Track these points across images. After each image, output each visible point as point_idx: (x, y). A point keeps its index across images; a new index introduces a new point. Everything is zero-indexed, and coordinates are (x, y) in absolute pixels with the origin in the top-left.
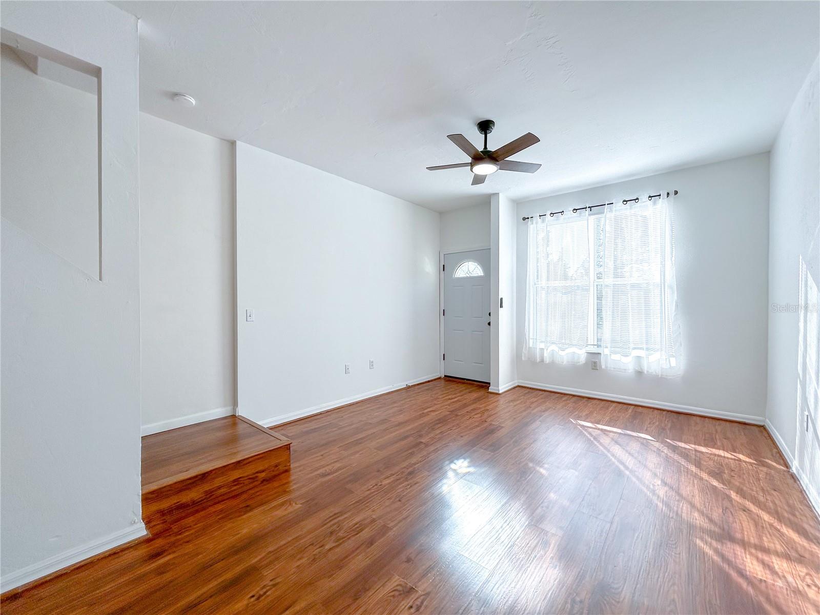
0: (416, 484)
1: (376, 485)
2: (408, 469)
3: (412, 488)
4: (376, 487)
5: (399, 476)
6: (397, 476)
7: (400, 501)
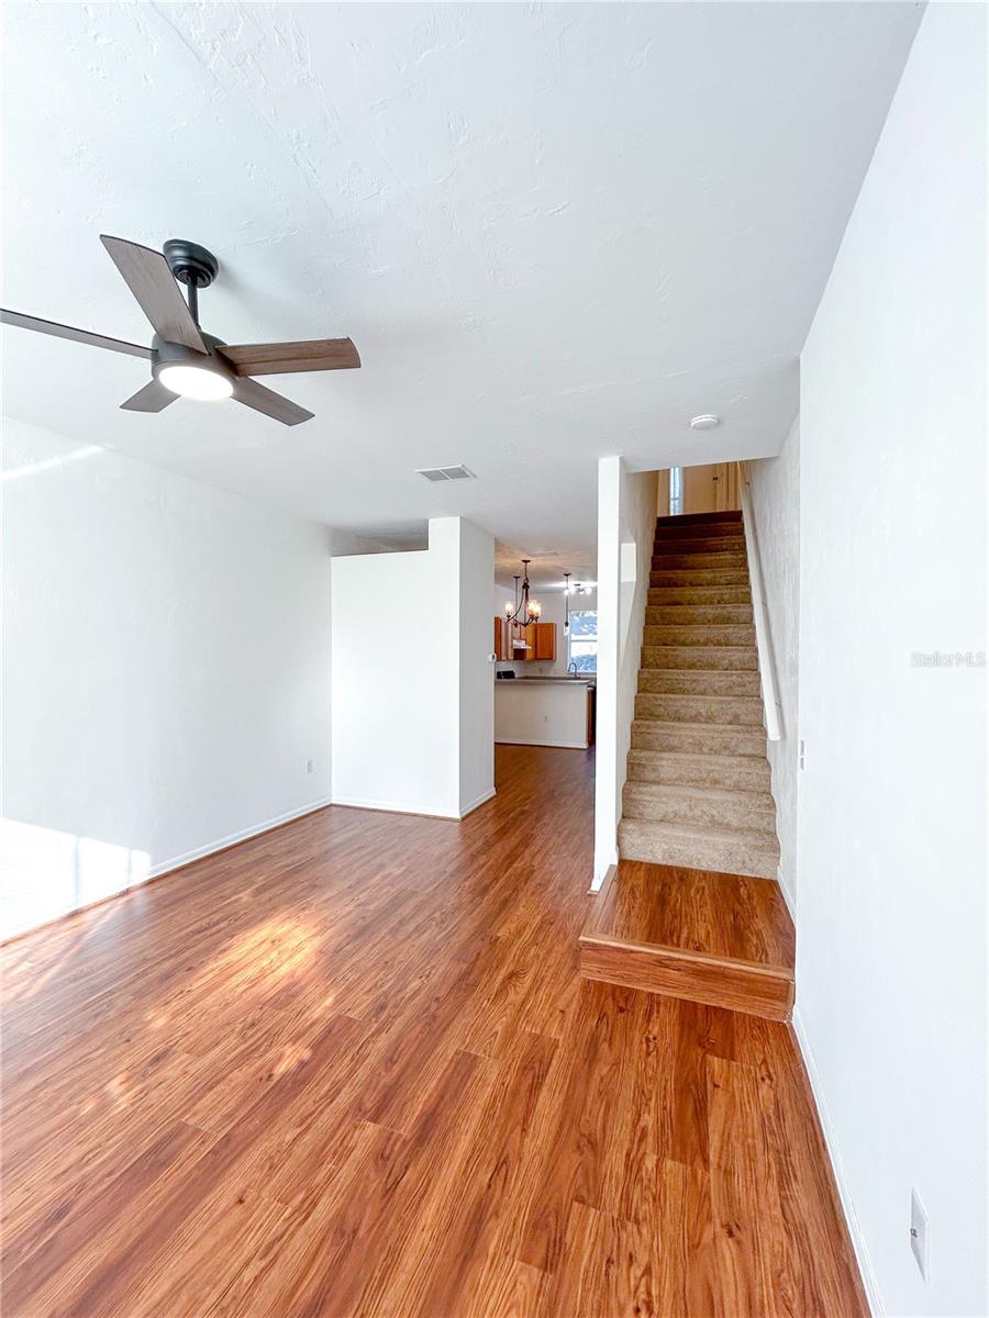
0: (370, 990)
1: (428, 976)
2: (389, 1016)
3: (374, 981)
4: (427, 973)
5: (399, 997)
6: (403, 998)
7: (387, 963)
